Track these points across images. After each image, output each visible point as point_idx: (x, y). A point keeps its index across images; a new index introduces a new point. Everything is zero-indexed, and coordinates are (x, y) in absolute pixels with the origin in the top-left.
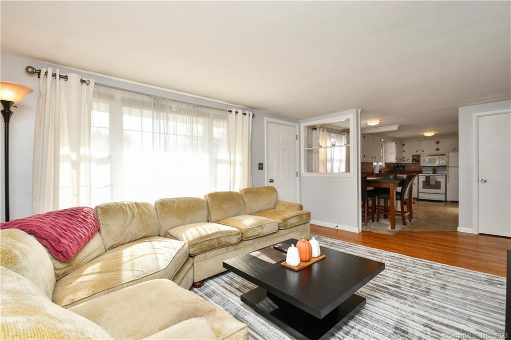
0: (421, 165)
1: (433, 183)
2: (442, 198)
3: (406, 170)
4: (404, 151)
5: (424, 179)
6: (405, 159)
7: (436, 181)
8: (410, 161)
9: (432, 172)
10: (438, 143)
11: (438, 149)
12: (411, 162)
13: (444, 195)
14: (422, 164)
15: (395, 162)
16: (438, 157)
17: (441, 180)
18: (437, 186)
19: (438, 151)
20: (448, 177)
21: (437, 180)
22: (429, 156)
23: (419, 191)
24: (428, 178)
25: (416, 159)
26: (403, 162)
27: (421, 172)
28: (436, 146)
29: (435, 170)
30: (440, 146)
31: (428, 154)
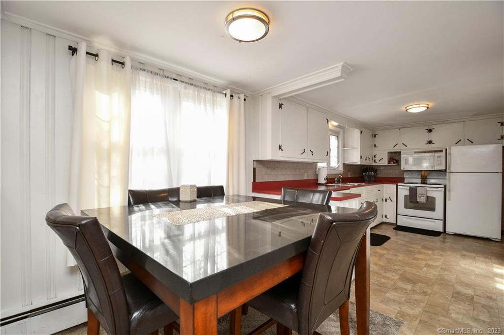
0: (402, 169)
1: (421, 199)
3: (379, 176)
4: (375, 146)
5: (407, 193)
6: (377, 159)
7: (427, 196)
8: (385, 162)
9: (419, 181)
10: (430, 131)
11: (430, 142)
12: (386, 164)
13: (442, 222)
14: (404, 166)
15: (359, 163)
16: (430, 154)
17: (437, 195)
18: (429, 205)
19: (430, 145)
20: (450, 191)
21: (429, 195)
22: (415, 153)
23: (398, 213)
24: (413, 192)
25: (395, 158)
26: (374, 164)
27: (402, 180)
28: (427, 137)
29: (424, 176)
30: (433, 136)
31: (414, 151)
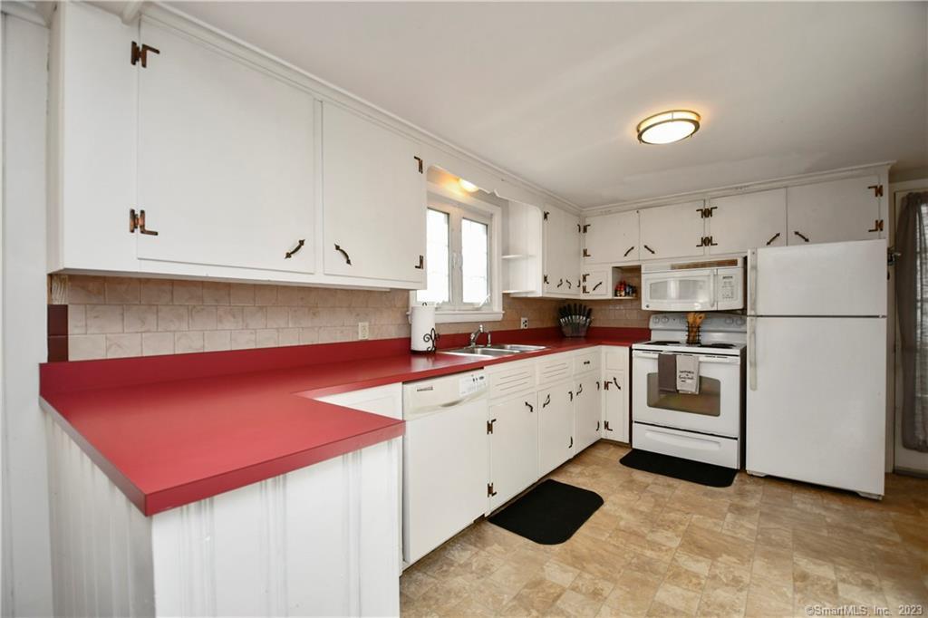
0: (644, 308)
1: (687, 385)
2: (725, 455)
3: (597, 324)
4: (585, 253)
5: (653, 368)
6: (590, 284)
7: (701, 378)
8: (606, 292)
9: (682, 336)
10: (707, 213)
11: (707, 241)
12: (610, 296)
13: (735, 445)
14: (648, 303)
15: (539, 294)
16: (706, 271)
17: (724, 372)
18: (706, 398)
19: (707, 249)
20: (754, 365)
21: (704, 373)
22: (673, 267)
23: (634, 419)
24: (667, 366)
25: (628, 281)
26: (583, 297)
27: (643, 335)
28: (700, 227)
29: (694, 326)
30: (713, 227)
31: (669, 264)
